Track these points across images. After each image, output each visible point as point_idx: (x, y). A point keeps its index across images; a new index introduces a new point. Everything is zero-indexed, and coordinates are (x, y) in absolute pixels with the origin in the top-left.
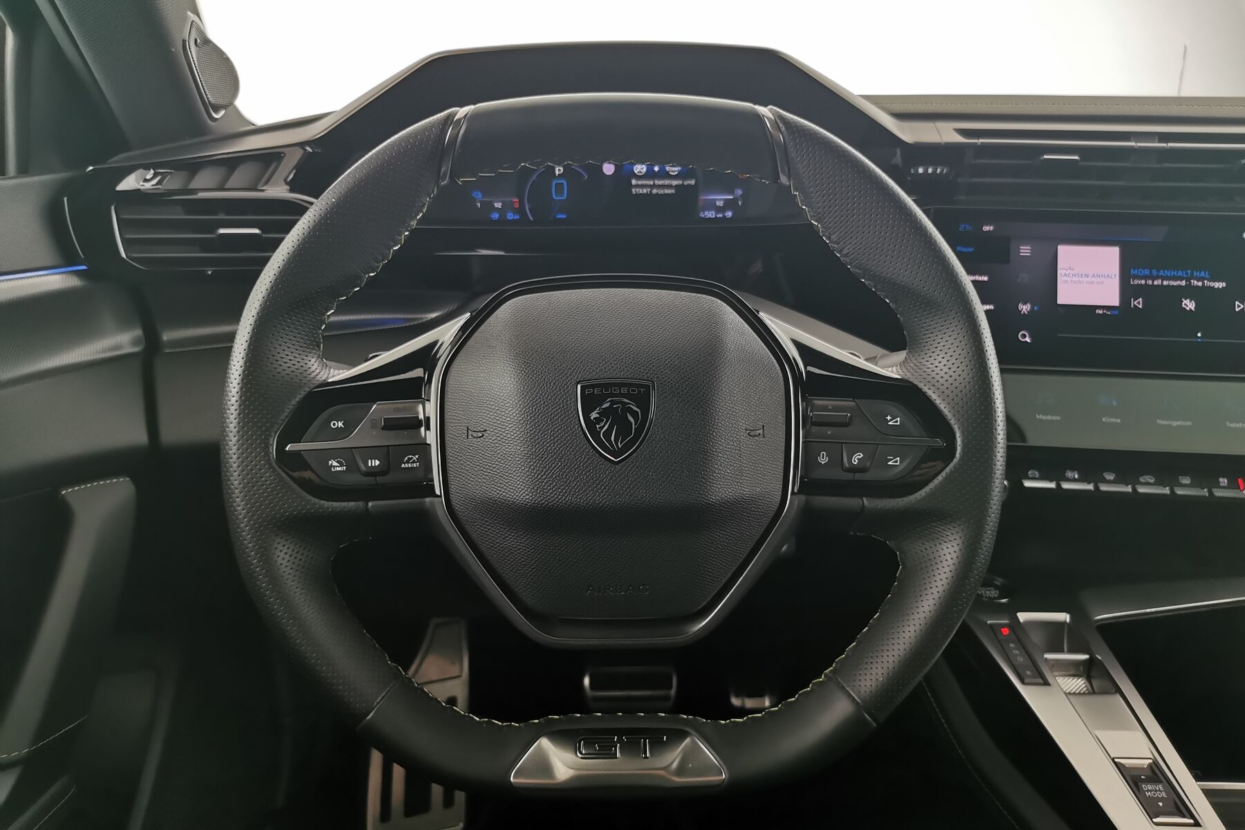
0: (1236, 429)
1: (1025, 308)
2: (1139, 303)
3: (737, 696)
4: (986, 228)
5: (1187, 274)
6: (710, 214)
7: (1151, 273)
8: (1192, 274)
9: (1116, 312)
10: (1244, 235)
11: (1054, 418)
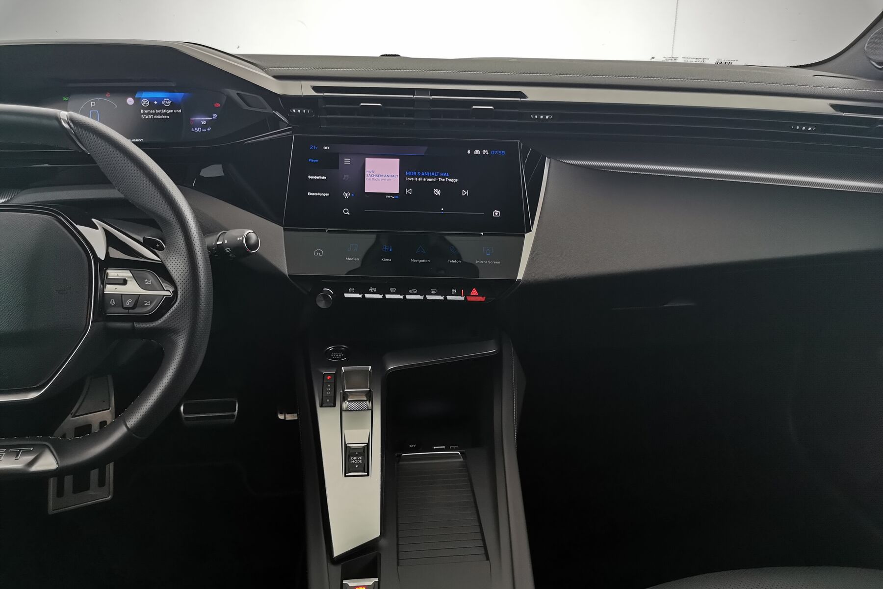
1: (346, 195)
2: (409, 191)
4: (325, 148)
5: (437, 174)
6: (198, 130)
7: (417, 174)
8: (440, 174)
9: (398, 197)
10: (469, 152)
11: (355, 259)
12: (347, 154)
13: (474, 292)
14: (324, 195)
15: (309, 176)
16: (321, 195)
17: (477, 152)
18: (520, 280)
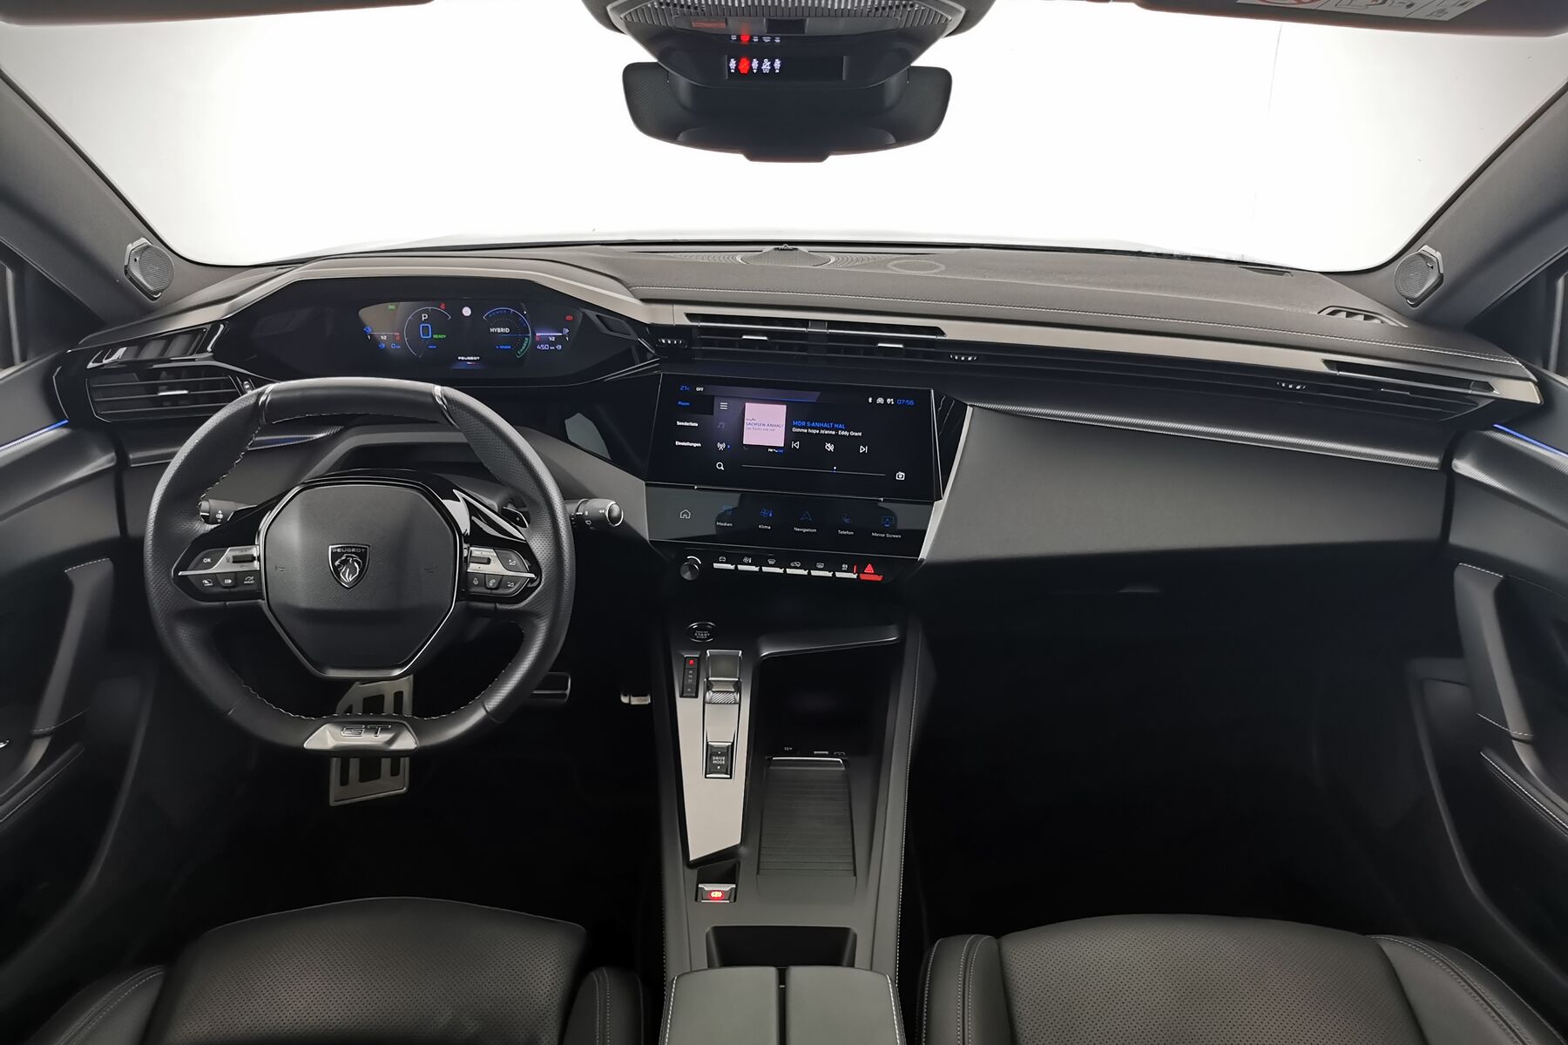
1: (721, 446)
2: (796, 445)
3: (625, 695)
4: (698, 389)
5: (830, 426)
6: (545, 347)
7: (806, 424)
8: (833, 426)
9: (782, 451)
10: (870, 400)
11: (728, 525)
12: (725, 397)
13: (870, 569)
14: (695, 445)
15: (678, 422)
16: (691, 444)
17: (880, 400)
18: (922, 560)
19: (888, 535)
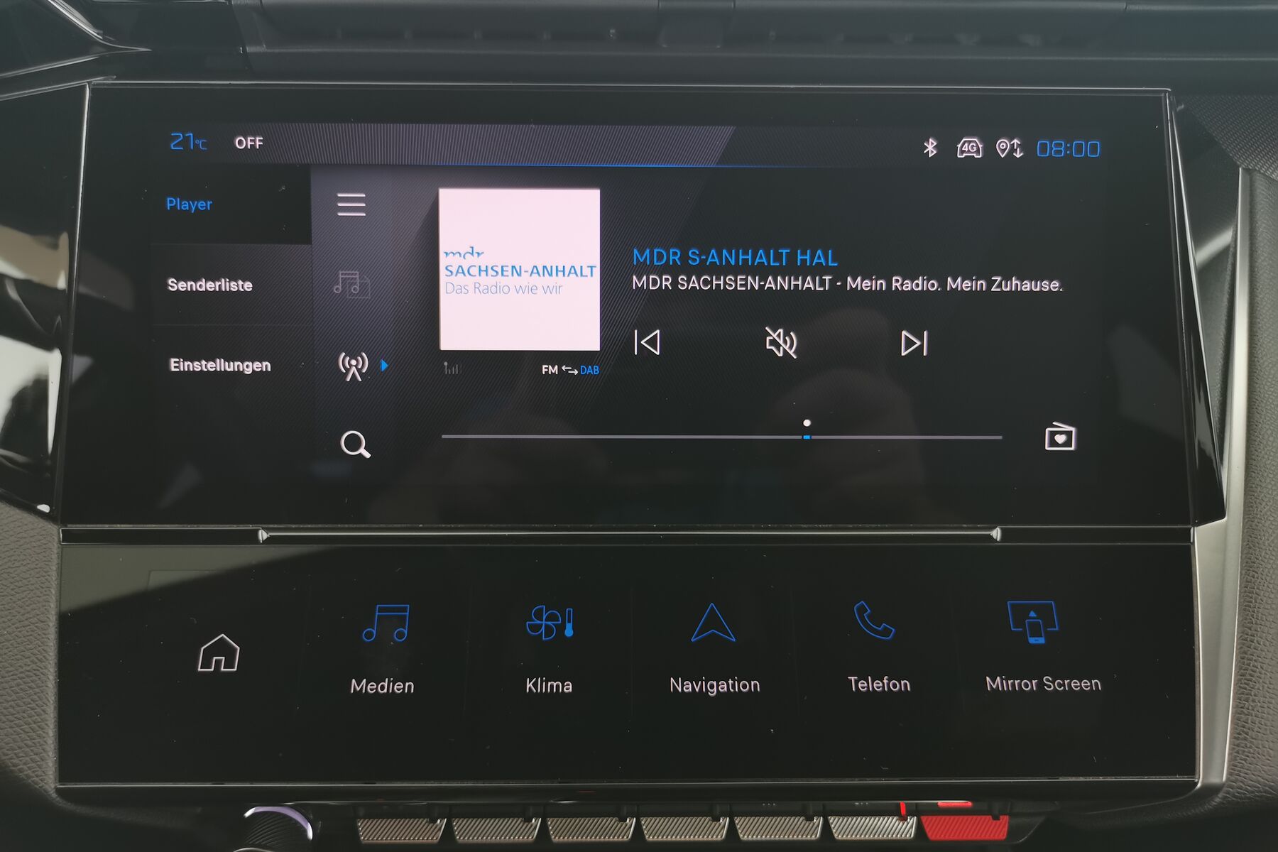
0: (871, 694)
2: (650, 341)
4: (244, 142)
5: (778, 257)
7: (685, 258)
8: (791, 257)
9: (595, 370)
10: (931, 147)
11: (398, 687)
12: (353, 170)
14: (249, 367)
15: (171, 281)
16: (232, 367)
17: (970, 147)
18: (1211, 790)
19: (1051, 685)
